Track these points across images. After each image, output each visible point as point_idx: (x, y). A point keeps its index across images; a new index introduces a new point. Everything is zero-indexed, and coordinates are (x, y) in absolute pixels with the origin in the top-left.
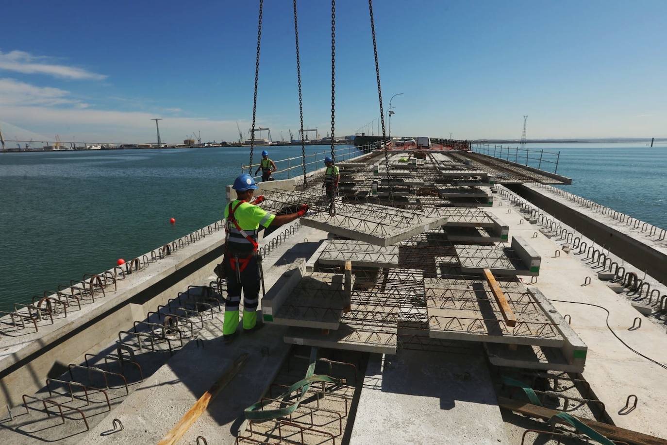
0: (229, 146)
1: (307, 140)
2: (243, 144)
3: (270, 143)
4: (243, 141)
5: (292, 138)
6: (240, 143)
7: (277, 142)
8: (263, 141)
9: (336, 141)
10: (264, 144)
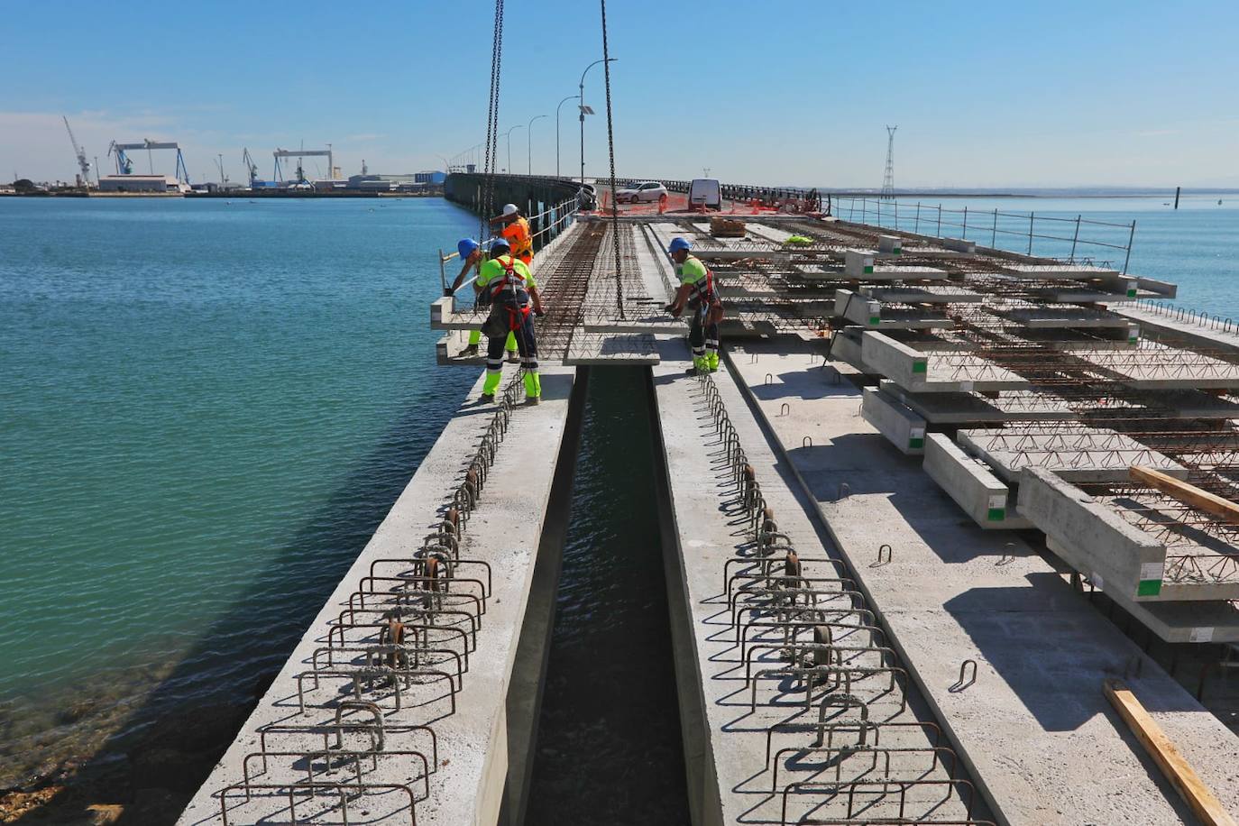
0: (43, 194)
1: (302, 181)
2: (93, 189)
3: (183, 189)
4: (92, 180)
5: (253, 175)
6: (80, 186)
7: (206, 187)
8: (159, 182)
9: (391, 186)
10: (164, 192)
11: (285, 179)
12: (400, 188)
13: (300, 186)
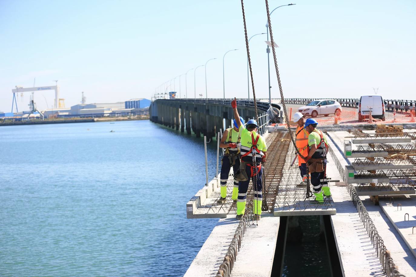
1: (34, 111)
9: (105, 112)
11: (20, 111)
12: (113, 114)
13: (32, 115)
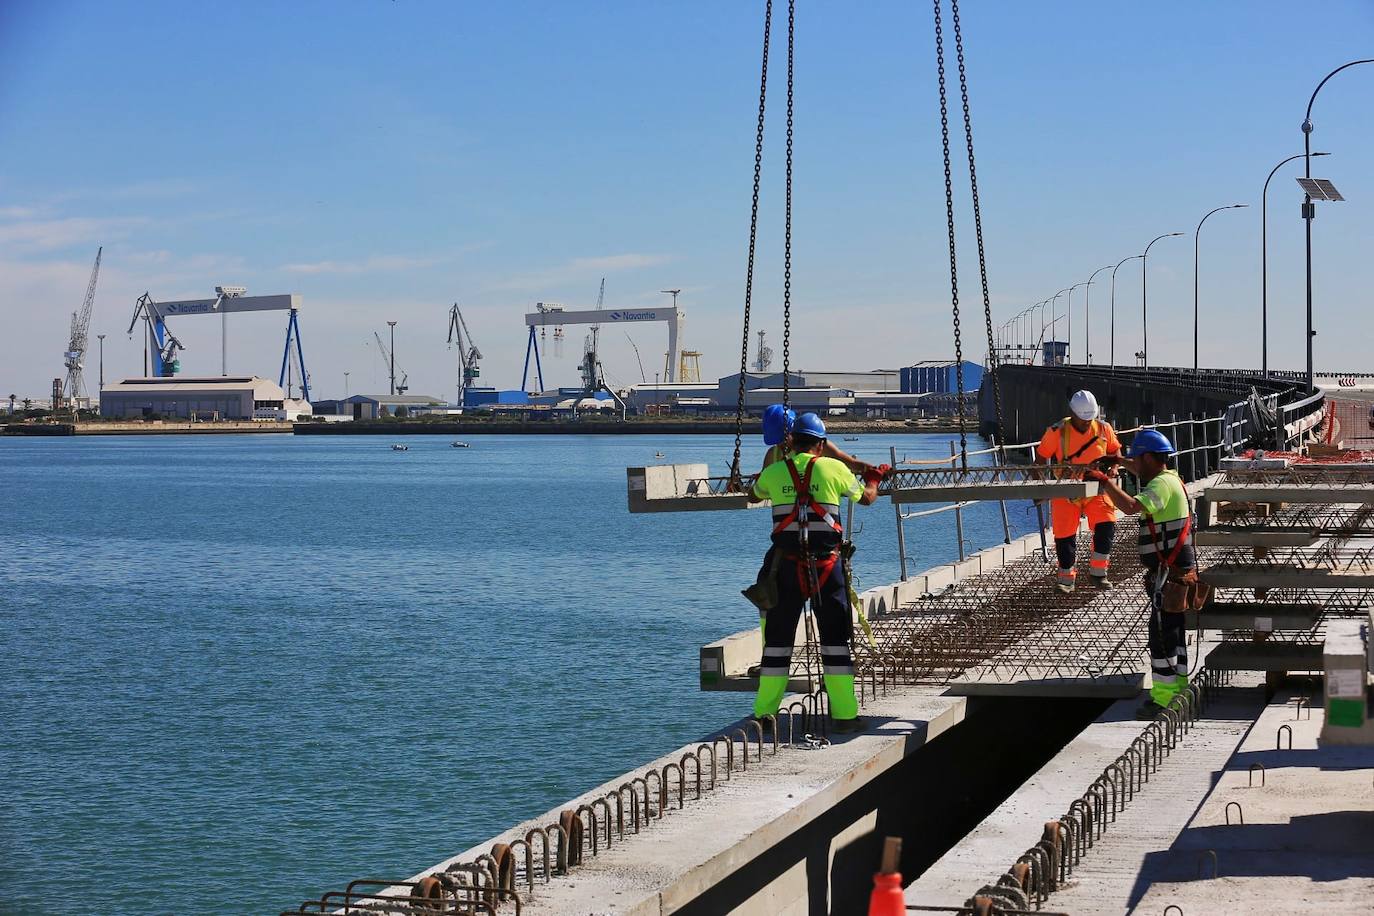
1: (594, 388)
2: (86, 415)
3: (293, 412)
5: (470, 374)
6: (60, 410)
7: (349, 407)
8: (236, 396)
9: (832, 401)
10: (247, 419)
11: (551, 386)
12: (859, 409)
